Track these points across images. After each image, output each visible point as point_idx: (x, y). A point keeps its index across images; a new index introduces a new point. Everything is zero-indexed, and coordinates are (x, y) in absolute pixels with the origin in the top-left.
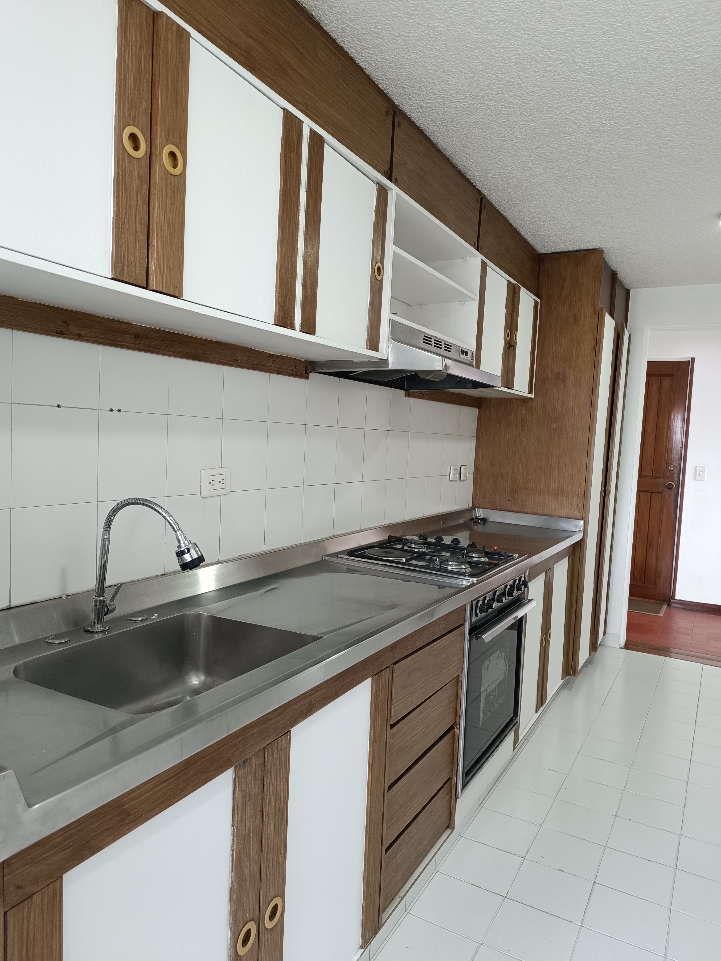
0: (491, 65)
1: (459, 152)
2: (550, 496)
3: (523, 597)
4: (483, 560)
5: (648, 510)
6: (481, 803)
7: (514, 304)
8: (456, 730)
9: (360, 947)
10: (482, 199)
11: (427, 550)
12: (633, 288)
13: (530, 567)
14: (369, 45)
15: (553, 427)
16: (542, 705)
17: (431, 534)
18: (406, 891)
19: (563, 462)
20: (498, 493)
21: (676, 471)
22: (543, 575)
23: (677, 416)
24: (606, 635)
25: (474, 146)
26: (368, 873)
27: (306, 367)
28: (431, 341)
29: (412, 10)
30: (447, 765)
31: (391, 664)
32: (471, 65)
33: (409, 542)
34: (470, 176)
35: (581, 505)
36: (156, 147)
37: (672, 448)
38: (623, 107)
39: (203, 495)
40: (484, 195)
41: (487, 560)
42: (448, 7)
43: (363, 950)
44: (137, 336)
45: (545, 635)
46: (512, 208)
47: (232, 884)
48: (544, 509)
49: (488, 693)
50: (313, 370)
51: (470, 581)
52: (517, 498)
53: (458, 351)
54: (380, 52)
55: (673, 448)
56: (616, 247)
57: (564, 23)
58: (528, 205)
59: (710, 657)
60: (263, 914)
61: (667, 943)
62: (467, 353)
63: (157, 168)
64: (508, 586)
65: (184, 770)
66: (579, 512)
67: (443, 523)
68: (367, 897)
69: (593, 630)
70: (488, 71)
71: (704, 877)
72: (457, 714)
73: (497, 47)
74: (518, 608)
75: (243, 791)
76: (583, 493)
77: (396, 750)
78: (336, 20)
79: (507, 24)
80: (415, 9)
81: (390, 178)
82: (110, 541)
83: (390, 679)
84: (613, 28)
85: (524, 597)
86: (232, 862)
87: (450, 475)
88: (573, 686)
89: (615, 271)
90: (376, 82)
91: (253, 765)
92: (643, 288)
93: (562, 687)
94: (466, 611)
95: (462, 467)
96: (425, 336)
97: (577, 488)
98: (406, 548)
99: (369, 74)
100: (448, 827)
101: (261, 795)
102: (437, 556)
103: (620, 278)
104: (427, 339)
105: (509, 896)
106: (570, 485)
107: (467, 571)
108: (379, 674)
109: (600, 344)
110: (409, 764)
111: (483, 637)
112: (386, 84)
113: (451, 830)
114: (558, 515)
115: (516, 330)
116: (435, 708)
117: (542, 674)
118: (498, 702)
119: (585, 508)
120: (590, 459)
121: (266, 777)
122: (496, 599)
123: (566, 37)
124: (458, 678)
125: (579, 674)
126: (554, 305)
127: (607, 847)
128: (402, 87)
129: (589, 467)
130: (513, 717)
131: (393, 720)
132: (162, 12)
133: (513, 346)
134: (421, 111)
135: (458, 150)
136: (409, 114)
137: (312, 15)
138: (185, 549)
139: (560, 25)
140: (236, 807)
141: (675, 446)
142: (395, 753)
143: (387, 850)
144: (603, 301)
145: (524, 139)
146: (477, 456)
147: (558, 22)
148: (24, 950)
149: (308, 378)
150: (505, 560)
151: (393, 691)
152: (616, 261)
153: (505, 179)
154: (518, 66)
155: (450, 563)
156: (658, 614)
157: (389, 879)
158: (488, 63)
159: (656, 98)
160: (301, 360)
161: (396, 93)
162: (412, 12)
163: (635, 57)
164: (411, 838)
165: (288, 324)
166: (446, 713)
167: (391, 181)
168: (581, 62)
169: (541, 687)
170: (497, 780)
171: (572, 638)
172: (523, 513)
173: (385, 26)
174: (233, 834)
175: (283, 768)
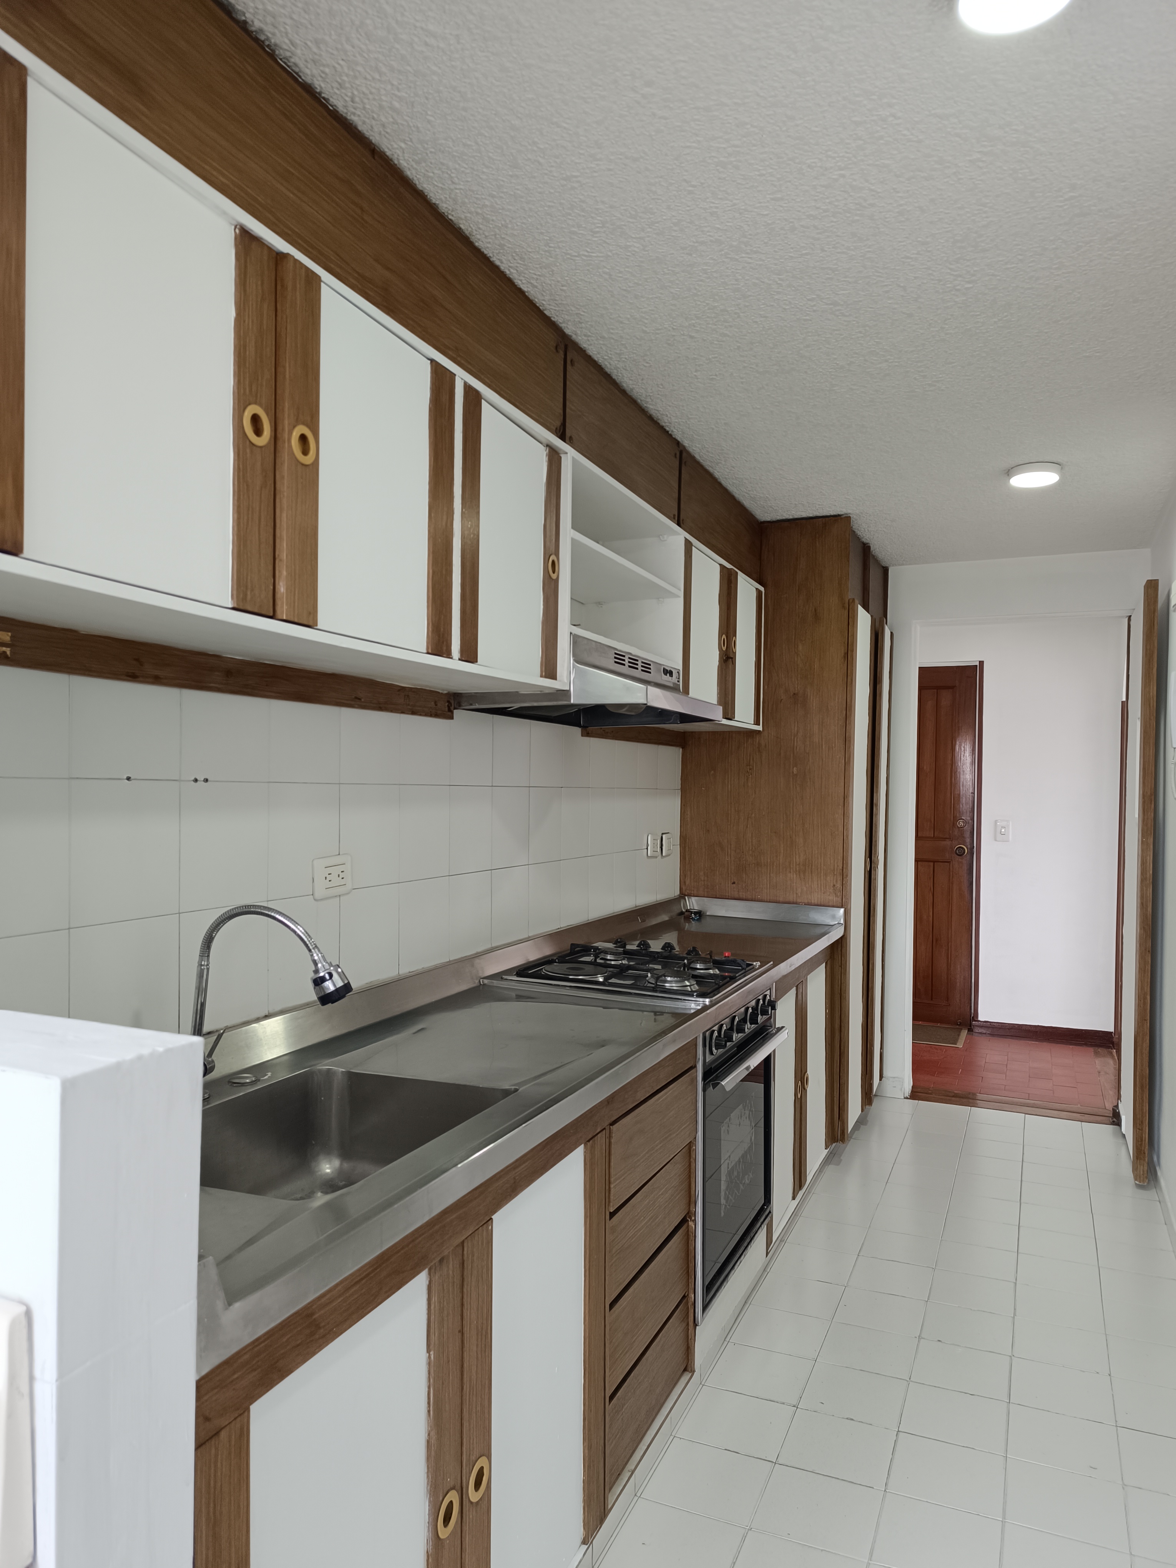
0: (700, 291)
1: (651, 393)
2: (793, 875)
3: (768, 1024)
4: (711, 971)
5: (931, 888)
6: (726, 1336)
7: (730, 598)
8: (691, 1223)
9: (582, 1542)
10: (681, 453)
11: (629, 962)
12: (893, 566)
13: (776, 980)
14: (536, 264)
15: (793, 772)
16: (801, 1187)
17: (632, 937)
18: (635, 1464)
19: (810, 824)
20: (717, 872)
21: (967, 828)
22: (793, 991)
23: (964, 747)
24: (883, 1079)
25: (673, 385)
26: (589, 1430)
27: (448, 702)
28: (624, 660)
29: (598, 227)
30: (681, 1275)
31: (608, 1125)
32: (672, 290)
33: (602, 952)
34: (665, 423)
35: (839, 885)
36: (283, 430)
37: (959, 795)
38: (875, 342)
39: (317, 896)
40: (684, 447)
41: (717, 972)
42: (647, 225)
43: (587, 1546)
44: (229, 673)
45: (800, 1082)
46: (723, 463)
47: (429, 1435)
48: (786, 894)
49: (730, 1167)
50: (459, 706)
51: (701, 1003)
52: (745, 880)
53: (659, 671)
54: (551, 273)
55: (961, 794)
56: (868, 512)
57: (798, 247)
58: (746, 459)
59: (1034, 1104)
60: (467, 1480)
61: (1005, 1503)
62: (671, 673)
63: (284, 457)
64: (750, 1008)
65: (376, 1269)
66: (837, 896)
67: (641, 922)
68: (589, 1467)
69: (865, 1073)
70: (696, 298)
71: (1048, 1411)
72: (692, 1200)
73: (709, 271)
74: (764, 1041)
75: (440, 1302)
76: (841, 868)
77: (617, 1251)
78: (492, 235)
79: (723, 245)
80: (601, 225)
81: (563, 437)
82: (209, 968)
83: (607, 1147)
84: (861, 253)
85: (771, 1024)
86: (429, 1403)
87: (647, 849)
88: (841, 1158)
89: (867, 543)
90: (541, 308)
91: (451, 1266)
92: (906, 565)
93: (827, 1161)
94: (698, 1047)
95: (664, 836)
96: (616, 654)
97: (832, 862)
98: (599, 961)
99: (531, 298)
100: (685, 1370)
101: (460, 1309)
102: (648, 970)
103: (875, 553)
104: (619, 658)
105: (780, 1461)
106: (821, 856)
107: (694, 989)
108: (593, 1139)
109: (852, 651)
110: (633, 1272)
111: (723, 1083)
112: (555, 310)
113: (690, 1374)
114: (806, 901)
115: (735, 635)
116: (662, 1191)
117: (799, 1141)
118: (743, 1182)
119: (845, 889)
120: (849, 817)
121: (465, 1283)
122: (735, 1028)
123: (800, 262)
124: (690, 1147)
125: (849, 1141)
126: (785, 596)
127: (912, 1381)
128: (577, 314)
129: (846, 830)
130: (764, 1205)
131: (613, 1206)
132: (288, 254)
133: (732, 658)
134: (601, 342)
135: (650, 391)
136: (585, 346)
137: (460, 228)
138: (325, 975)
139: (792, 248)
140: (432, 1324)
141: (964, 792)
142: (616, 1255)
143: (612, 1397)
144: (853, 590)
145: (742, 378)
146: (684, 818)
147: (790, 245)
148: (212, 1505)
149: (452, 718)
150: (744, 971)
151: (612, 1164)
152: (868, 530)
153: (714, 427)
154: (736, 293)
155: (669, 979)
156: (956, 1044)
157: (614, 1443)
158: (696, 289)
159: (919, 332)
160: (442, 693)
161: (569, 321)
162: (597, 230)
163: (890, 285)
164: (640, 1383)
165: (444, 651)
166: (677, 1197)
167: (565, 441)
168: (820, 290)
169: (798, 1160)
170: (746, 1301)
171: (836, 1086)
172: (755, 901)
173: (560, 244)
174: (429, 1364)
175: (485, 1270)
